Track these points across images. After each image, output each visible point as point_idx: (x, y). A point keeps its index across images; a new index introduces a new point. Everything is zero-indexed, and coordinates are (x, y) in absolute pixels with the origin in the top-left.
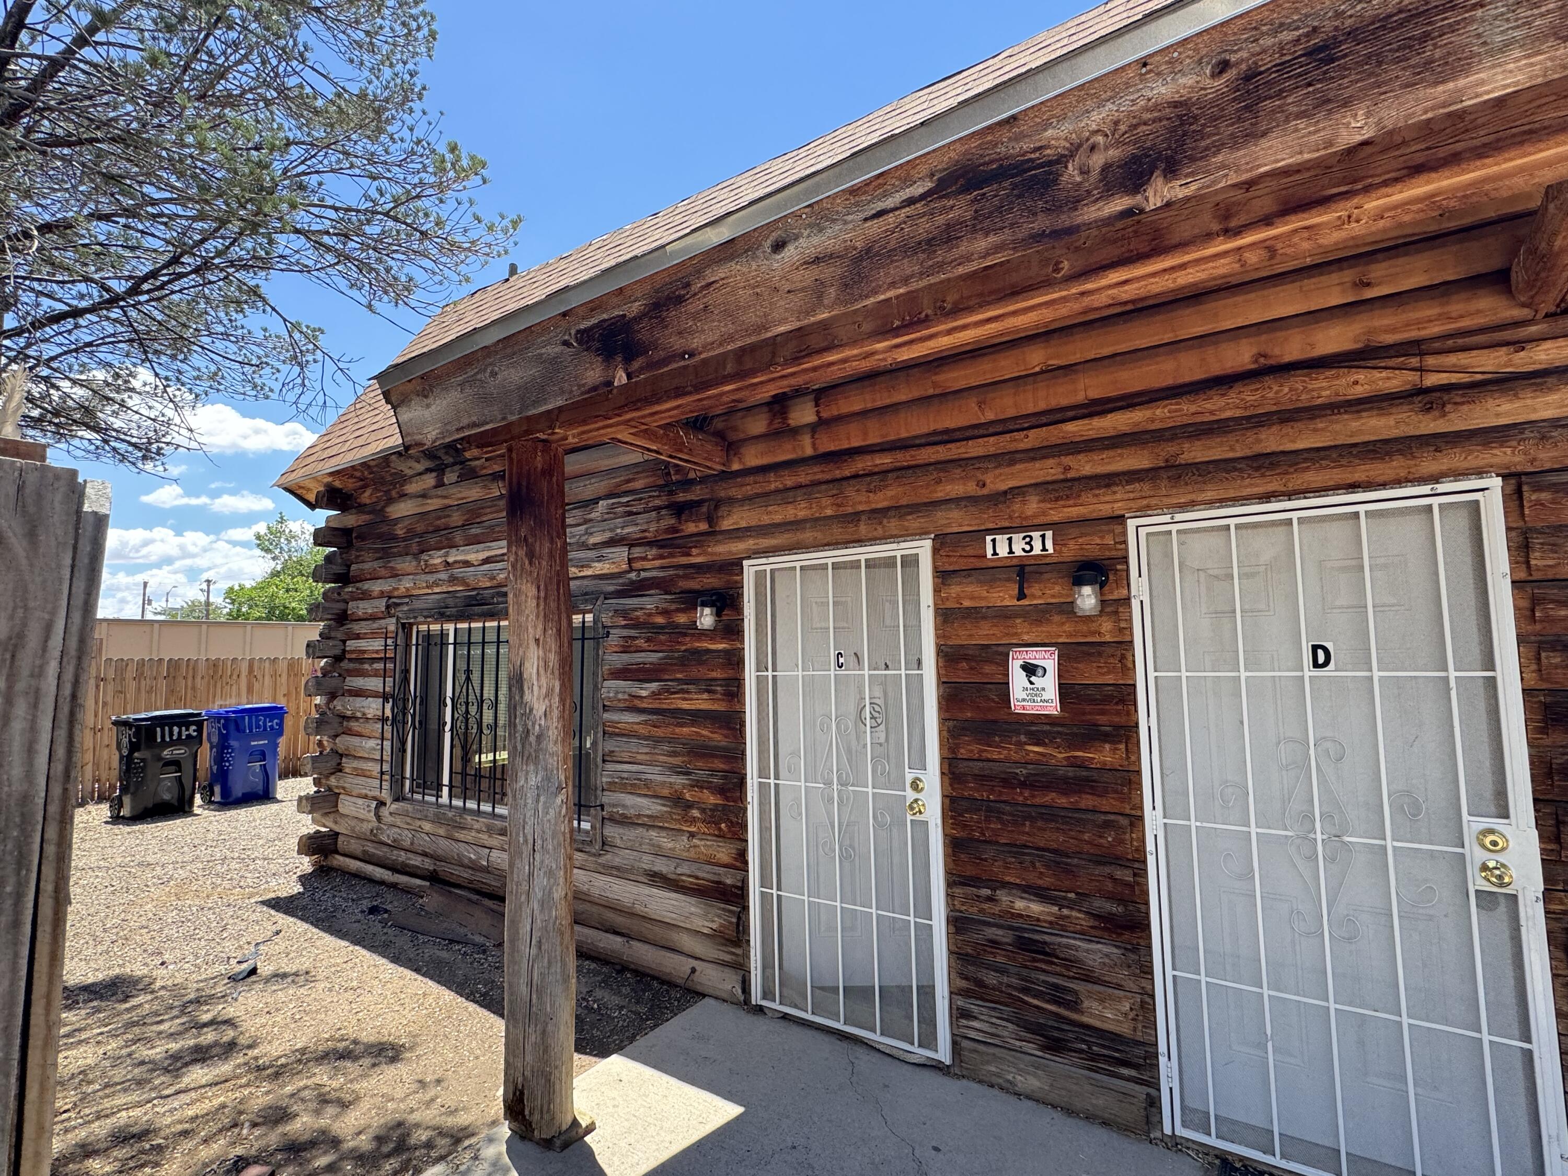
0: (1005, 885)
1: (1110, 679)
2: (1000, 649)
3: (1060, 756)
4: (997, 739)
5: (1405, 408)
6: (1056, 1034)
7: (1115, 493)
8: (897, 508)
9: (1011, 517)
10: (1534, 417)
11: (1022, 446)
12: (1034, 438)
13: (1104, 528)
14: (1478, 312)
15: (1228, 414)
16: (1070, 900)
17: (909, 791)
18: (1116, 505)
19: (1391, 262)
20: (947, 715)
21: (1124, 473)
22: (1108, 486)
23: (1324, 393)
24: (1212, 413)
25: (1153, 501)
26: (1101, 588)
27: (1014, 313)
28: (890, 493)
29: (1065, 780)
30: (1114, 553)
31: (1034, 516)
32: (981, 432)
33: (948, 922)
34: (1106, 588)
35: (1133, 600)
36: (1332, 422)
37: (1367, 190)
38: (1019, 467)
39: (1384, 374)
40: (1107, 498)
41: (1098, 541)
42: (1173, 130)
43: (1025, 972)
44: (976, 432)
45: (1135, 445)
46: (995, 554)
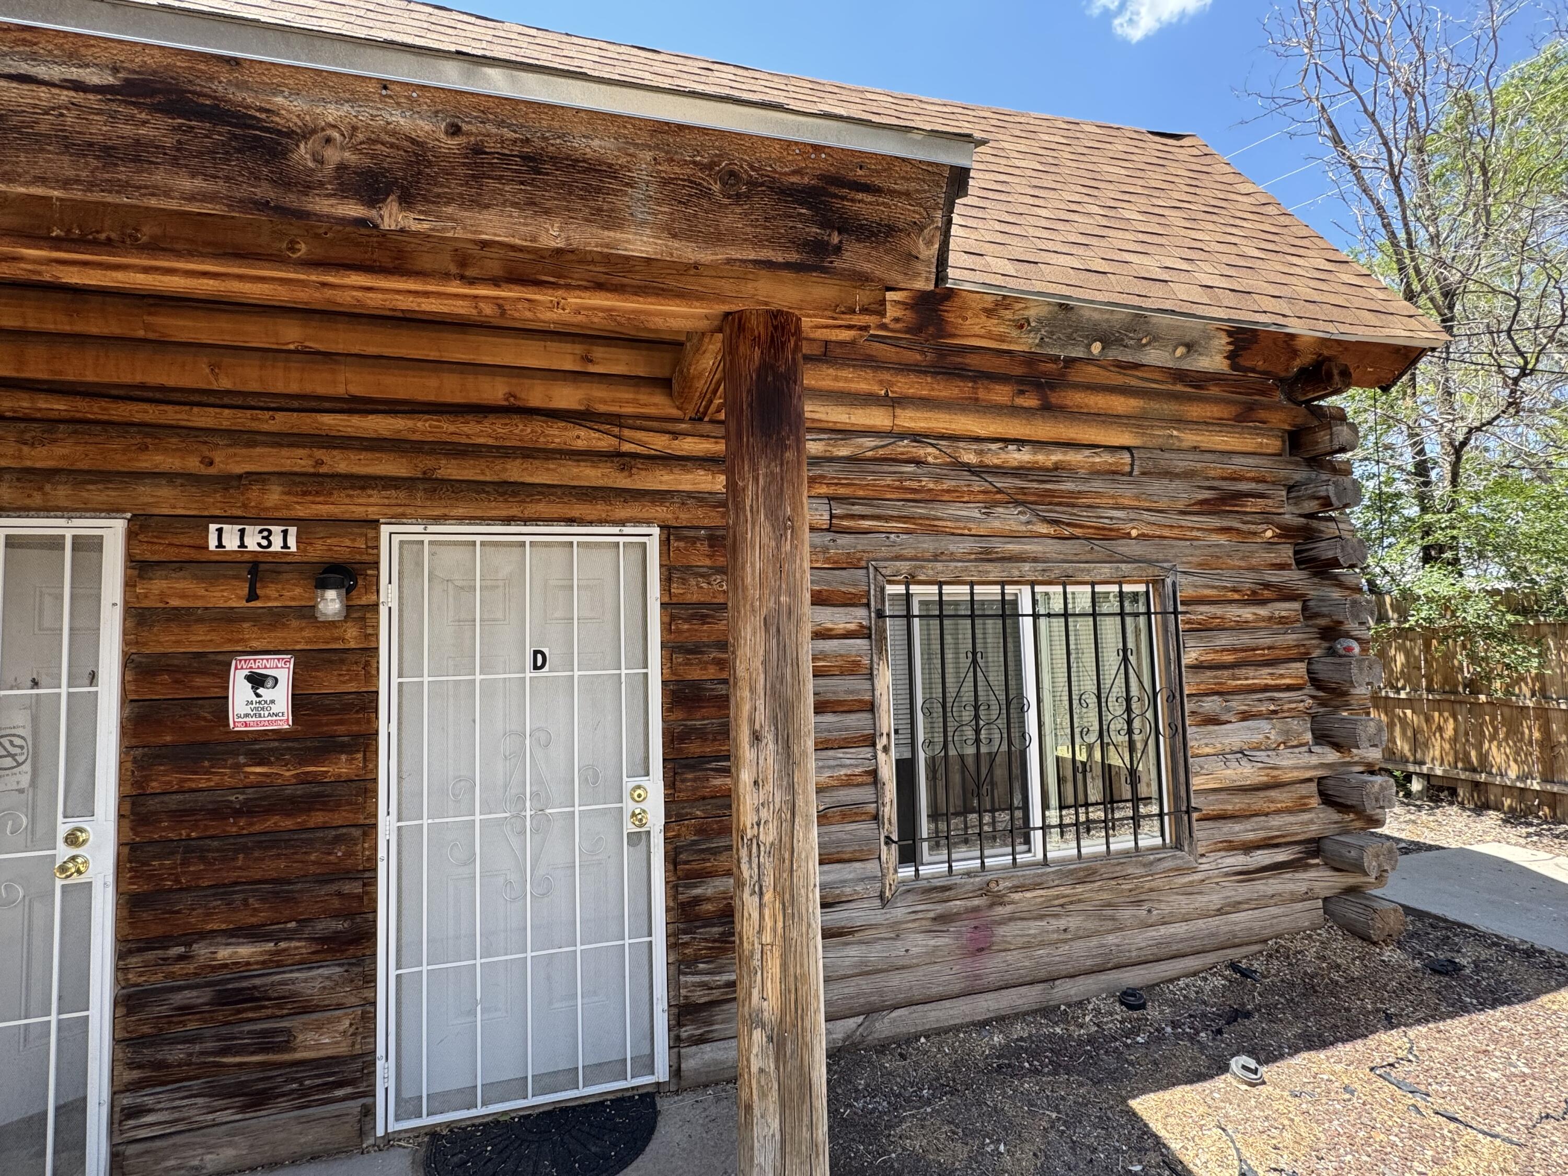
0: (203, 935)
1: (352, 687)
2: (220, 658)
3: (288, 774)
4: (206, 764)
5: (609, 465)
6: (261, 1086)
7: (370, 496)
8: (71, 472)
9: (245, 506)
10: (681, 488)
11: (265, 427)
12: (280, 422)
13: (356, 530)
14: (655, 405)
15: (481, 441)
16: (290, 930)
17: (61, 846)
18: (370, 509)
19: (607, 349)
20: (134, 742)
21: (381, 478)
22: (363, 488)
23: (557, 440)
24: (468, 436)
25: (409, 511)
26: (348, 593)
27: (240, 277)
28: (59, 451)
29: (292, 800)
30: (365, 558)
31: (276, 508)
32: (212, 400)
33: (116, 1003)
34: (354, 593)
35: (381, 606)
36: (560, 465)
37: (568, 287)
38: (258, 450)
39: (597, 435)
40: (360, 501)
41: (348, 543)
42: (410, 164)
43: (224, 1031)
44: (205, 399)
45: (395, 451)
46: (220, 545)
